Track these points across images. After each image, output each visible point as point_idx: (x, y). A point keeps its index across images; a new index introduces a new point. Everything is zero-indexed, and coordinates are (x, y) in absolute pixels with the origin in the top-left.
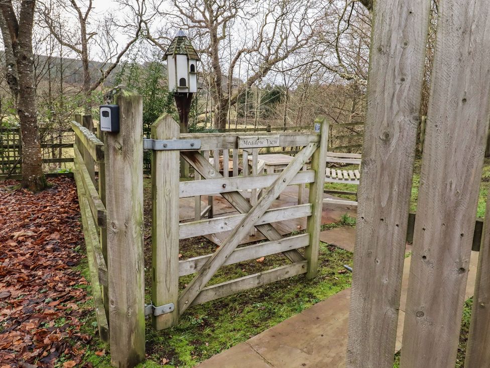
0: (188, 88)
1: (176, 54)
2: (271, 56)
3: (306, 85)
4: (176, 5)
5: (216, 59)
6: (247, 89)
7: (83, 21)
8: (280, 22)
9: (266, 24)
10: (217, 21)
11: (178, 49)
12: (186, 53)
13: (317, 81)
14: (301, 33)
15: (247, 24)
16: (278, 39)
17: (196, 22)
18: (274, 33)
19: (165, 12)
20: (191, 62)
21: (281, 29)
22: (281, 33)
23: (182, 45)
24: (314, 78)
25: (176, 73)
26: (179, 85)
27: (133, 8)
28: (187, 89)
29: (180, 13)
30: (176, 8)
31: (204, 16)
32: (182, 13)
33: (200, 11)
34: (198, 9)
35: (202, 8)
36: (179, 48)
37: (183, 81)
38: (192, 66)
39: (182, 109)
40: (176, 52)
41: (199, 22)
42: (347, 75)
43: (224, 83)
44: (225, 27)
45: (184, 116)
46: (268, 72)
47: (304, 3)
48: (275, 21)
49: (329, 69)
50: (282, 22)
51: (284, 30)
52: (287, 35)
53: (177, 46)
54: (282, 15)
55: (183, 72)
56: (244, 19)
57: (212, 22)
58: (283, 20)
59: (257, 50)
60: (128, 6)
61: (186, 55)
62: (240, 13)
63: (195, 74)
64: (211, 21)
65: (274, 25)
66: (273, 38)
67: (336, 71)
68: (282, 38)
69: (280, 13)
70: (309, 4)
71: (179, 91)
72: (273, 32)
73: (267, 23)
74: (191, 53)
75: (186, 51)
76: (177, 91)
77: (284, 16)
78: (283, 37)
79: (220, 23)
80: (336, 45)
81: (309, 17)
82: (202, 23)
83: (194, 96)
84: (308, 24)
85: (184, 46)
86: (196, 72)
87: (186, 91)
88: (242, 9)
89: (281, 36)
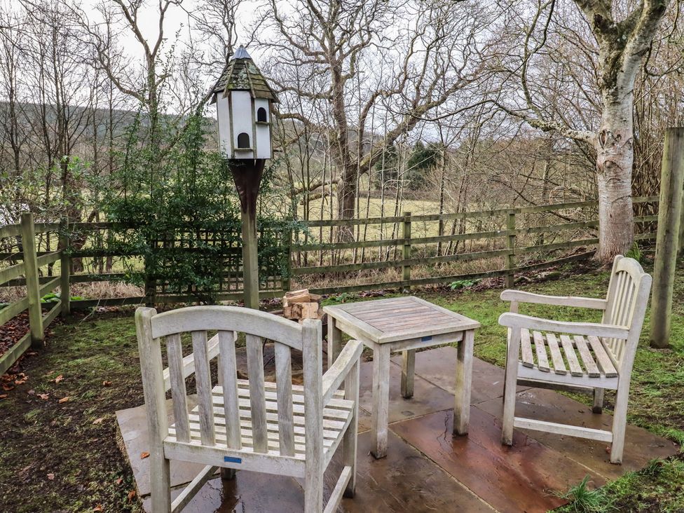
0: (254, 151)
1: (230, 90)
2: (421, 100)
3: (474, 142)
4: (283, 32)
5: (340, 105)
6: (385, 150)
7: (151, 58)
8: (434, 49)
9: (412, 52)
10: (341, 52)
11: (234, 82)
12: (248, 87)
13: (491, 134)
14: (465, 65)
15: (386, 56)
16: (430, 75)
17: (311, 54)
18: (425, 66)
19: (269, 42)
20: (258, 105)
21: (436, 60)
22: (436, 66)
23: (242, 74)
24: (486, 130)
25: (231, 124)
26: (236, 147)
27: (221, 39)
28: (252, 153)
29: (289, 43)
30: (284, 37)
31: (323, 45)
32: (292, 43)
33: (317, 39)
34: (315, 37)
35: (320, 36)
36: (236, 79)
37: (243, 139)
38: (262, 111)
39: (244, 189)
40: (231, 87)
41: (316, 54)
42: (543, 123)
43: (352, 141)
44: (353, 60)
45: (248, 201)
46: (417, 123)
47: (469, 22)
48: (426, 49)
49: (511, 113)
50: (437, 50)
51: (440, 62)
52: (445, 68)
53: (233, 76)
54: (437, 40)
55: (244, 123)
56: (381, 49)
57: (334, 54)
58: (439, 47)
59: (400, 92)
60: (214, 35)
61: (249, 90)
62: (375, 39)
63: (267, 125)
64: (331, 51)
65: (425, 53)
66: (424, 73)
67: (524, 118)
68: (436, 74)
69: (433, 37)
70: (476, 23)
71: (237, 157)
72: (423, 64)
73: (414, 51)
74: (259, 88)
75: (249, 85)
76: (233, 156)
77: (440, 41)
78: (439, 71)
79: (345, 56)
80: (523, 75)
81: (477, 40)
82: (320, 56)
83: (267, 165)
84: (475, 51)
85: (245, 76)
86: (268, 121)
87: (251, 156)
88: (376, 33)
89: (435, 71)
